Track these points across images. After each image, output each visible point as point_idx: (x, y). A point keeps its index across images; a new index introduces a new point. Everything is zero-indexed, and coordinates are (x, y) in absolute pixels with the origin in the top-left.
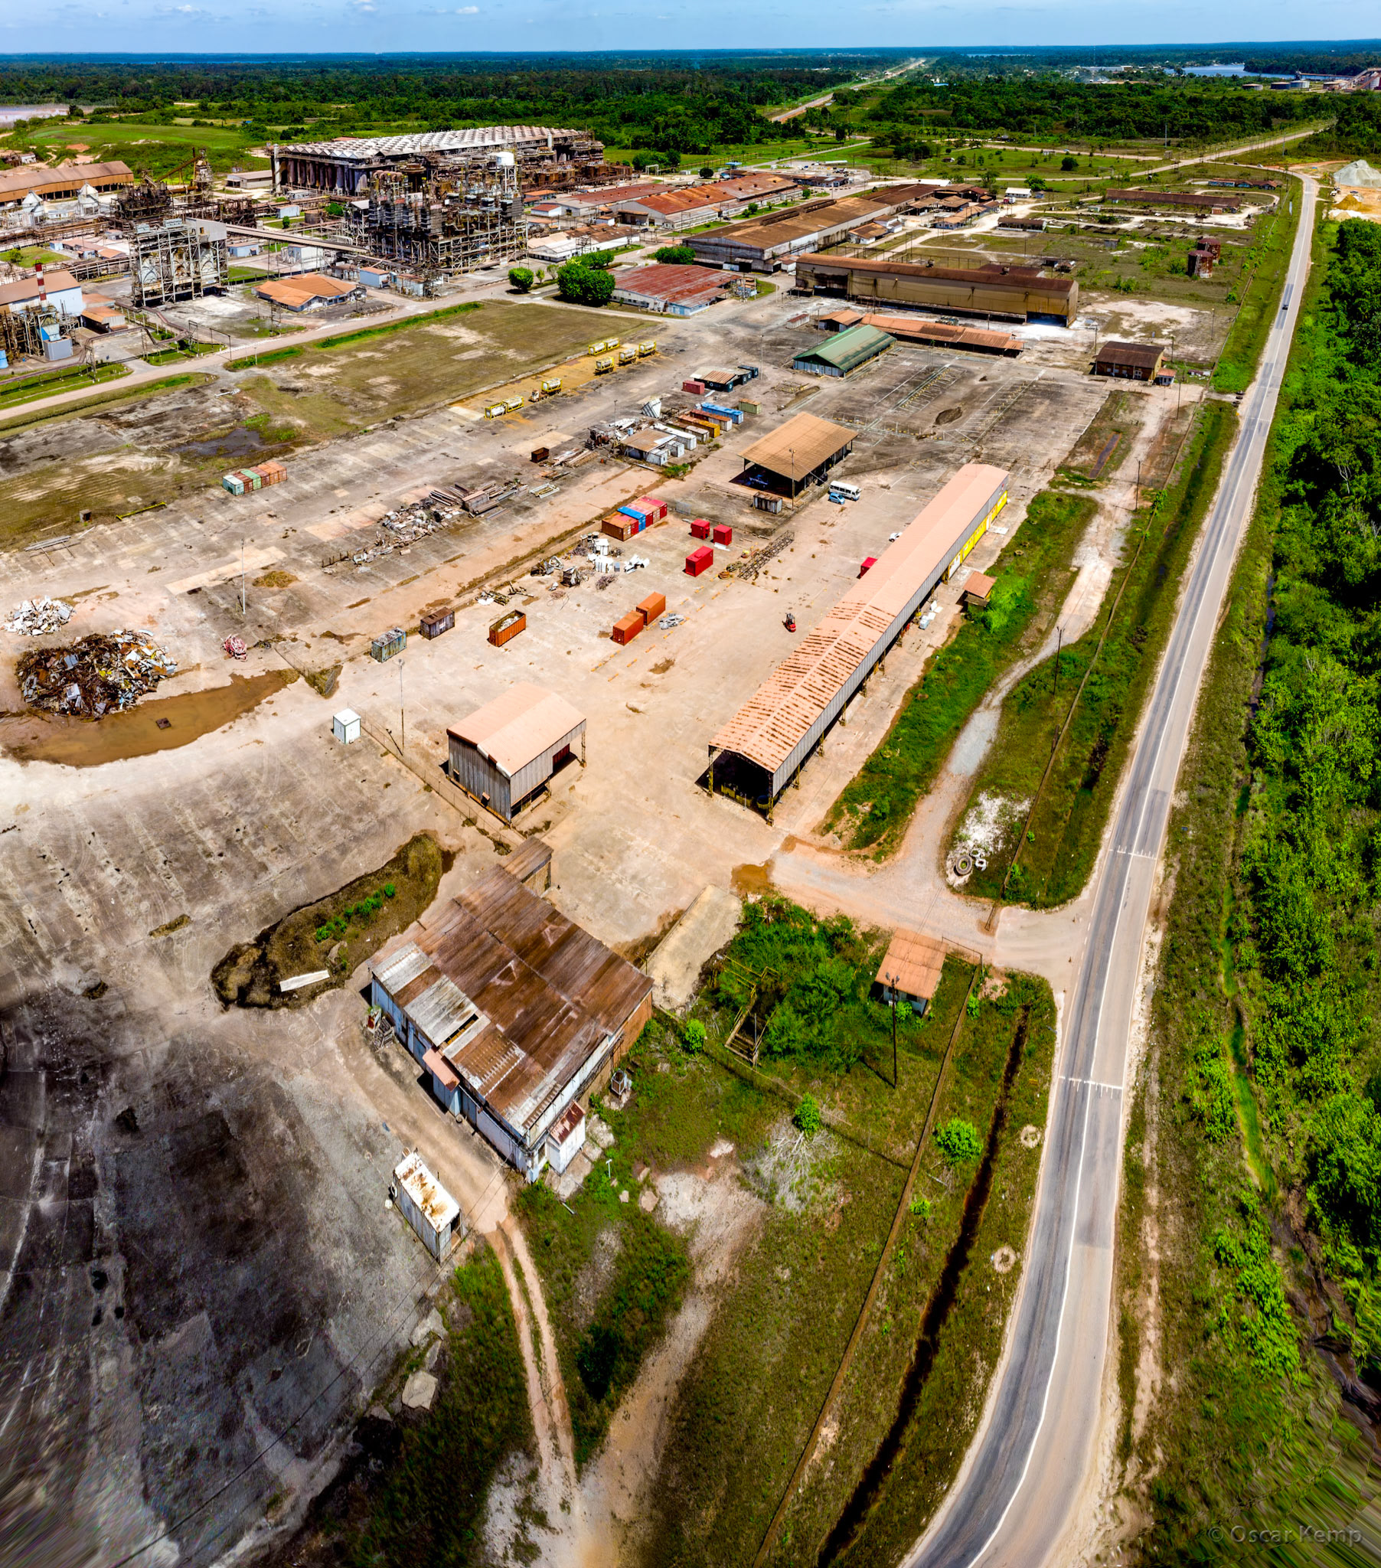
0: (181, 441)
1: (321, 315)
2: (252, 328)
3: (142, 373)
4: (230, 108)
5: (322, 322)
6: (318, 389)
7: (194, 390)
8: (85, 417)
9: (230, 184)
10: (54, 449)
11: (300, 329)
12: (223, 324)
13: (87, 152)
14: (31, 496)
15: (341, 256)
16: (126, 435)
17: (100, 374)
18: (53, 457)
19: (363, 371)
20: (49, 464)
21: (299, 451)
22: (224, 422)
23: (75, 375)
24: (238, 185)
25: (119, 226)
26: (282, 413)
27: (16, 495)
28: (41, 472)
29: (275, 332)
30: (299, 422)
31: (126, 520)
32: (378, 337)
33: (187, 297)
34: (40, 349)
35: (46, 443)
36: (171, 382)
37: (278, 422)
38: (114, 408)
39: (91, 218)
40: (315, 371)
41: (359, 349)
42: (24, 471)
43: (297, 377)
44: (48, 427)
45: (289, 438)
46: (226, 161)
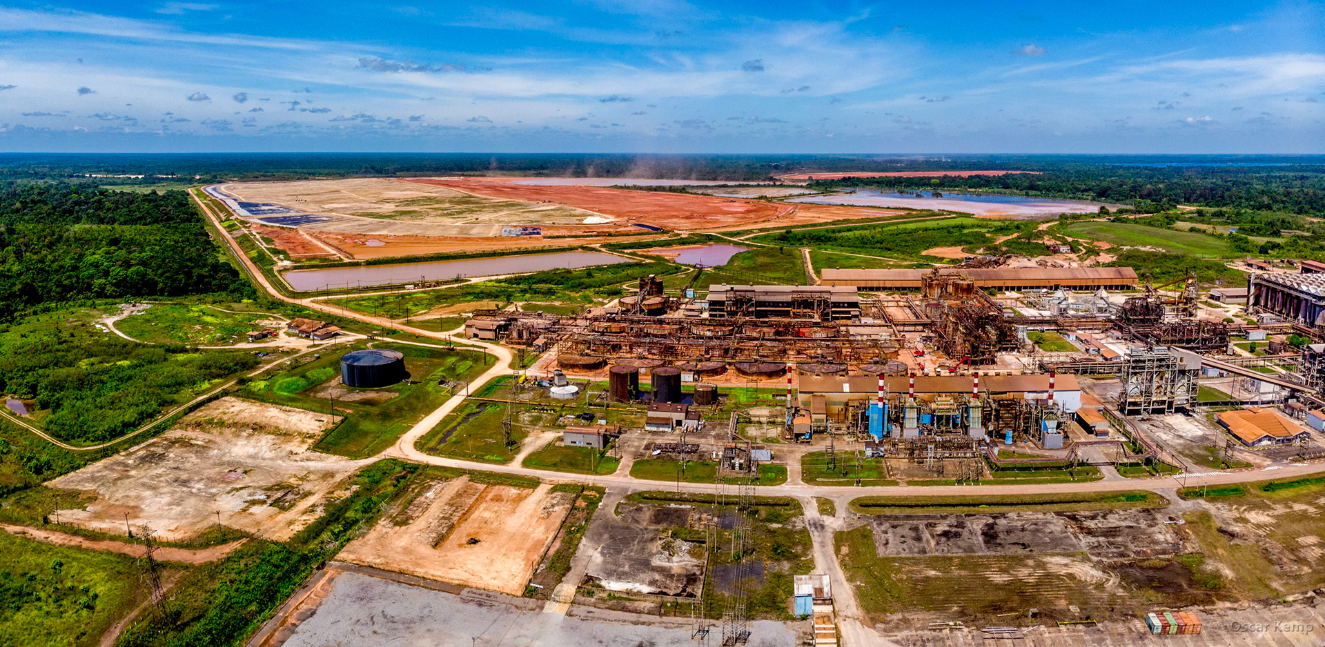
0: (1125, 561)
1: (1269, 454)
2: (1207, 456)
3: (1111, 482)
4: (1220, 214)
5: (1268, 462)
6: (1252, 539)
7: (1147, 511)
8: (1058, 514)
9: (1212, 297)
10: (1027, 538)
11: (1248, 465)
12: (1185, 446)
13: (1109, 251)
14: (999, 578)
15: (1293, 394)
16: (1085, 541)
17: (1079, 473)
18: (1024, 546)
19: (1296, 527)
20: (1020, 551)
21: (1220, 605)
22: (1164, 552)
23: (1060, 468)
24: (1218, 299)
25: (1121, 329)
26: (1214, 556)
27: (988, 573)
28: (1013, 558)
29: (1226, 464)
30: (1228, 573)
31: (1063, 628)
32: (1314, 488)
33: (1161, 411)
34: (1040, 435)
35: (1023, 530)
36: (1131, 497)
37: (1210, 566)
38: (1083, 511)
39: (1101, 316)
40: (1255, 517)
41: (1296, 499)
42: (1000, 552)
43: (1236, 520)
44: (1029, 514)
45: (1214, 588)
46: (1211, 273)
